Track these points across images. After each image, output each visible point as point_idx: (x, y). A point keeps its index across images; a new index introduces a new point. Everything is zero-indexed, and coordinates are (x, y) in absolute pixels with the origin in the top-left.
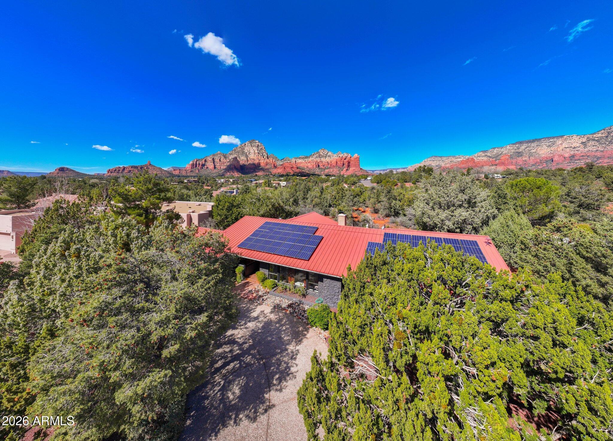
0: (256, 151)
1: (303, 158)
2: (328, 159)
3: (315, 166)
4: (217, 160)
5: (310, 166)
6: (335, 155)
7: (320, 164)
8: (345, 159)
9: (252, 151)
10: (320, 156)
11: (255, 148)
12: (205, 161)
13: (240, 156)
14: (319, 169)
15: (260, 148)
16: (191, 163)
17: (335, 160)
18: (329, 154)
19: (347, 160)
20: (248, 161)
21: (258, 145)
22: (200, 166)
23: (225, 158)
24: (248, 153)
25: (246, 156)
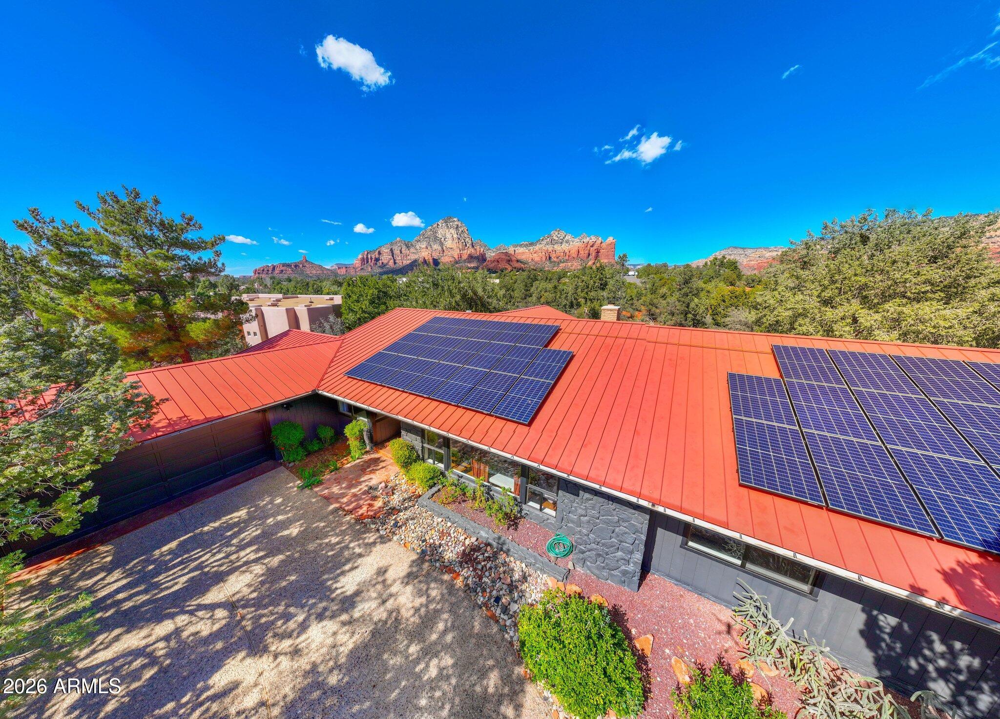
0: (455, 236)
1: (526, 246)
2: (565, 247)
3: (544, 259)
4: (397, 252)
5: (537, 259)
6: (577, 240)
7: (553, 256)
8: (592, 246)
9: (448, 236)
10: (553, 242)
11: (453, 231)
12: (379, 253)
13: (432, 243)
14: (551, 262)
15: (460, 230)
16: (360, 256)
17: (576, 248)
18: (567, 238)
19: (595, 247)
20: (444, 251)
21: (458, 225)
22: (373, 262)
23: (408, 247)
24: (443, 239)
25: (441, 244)
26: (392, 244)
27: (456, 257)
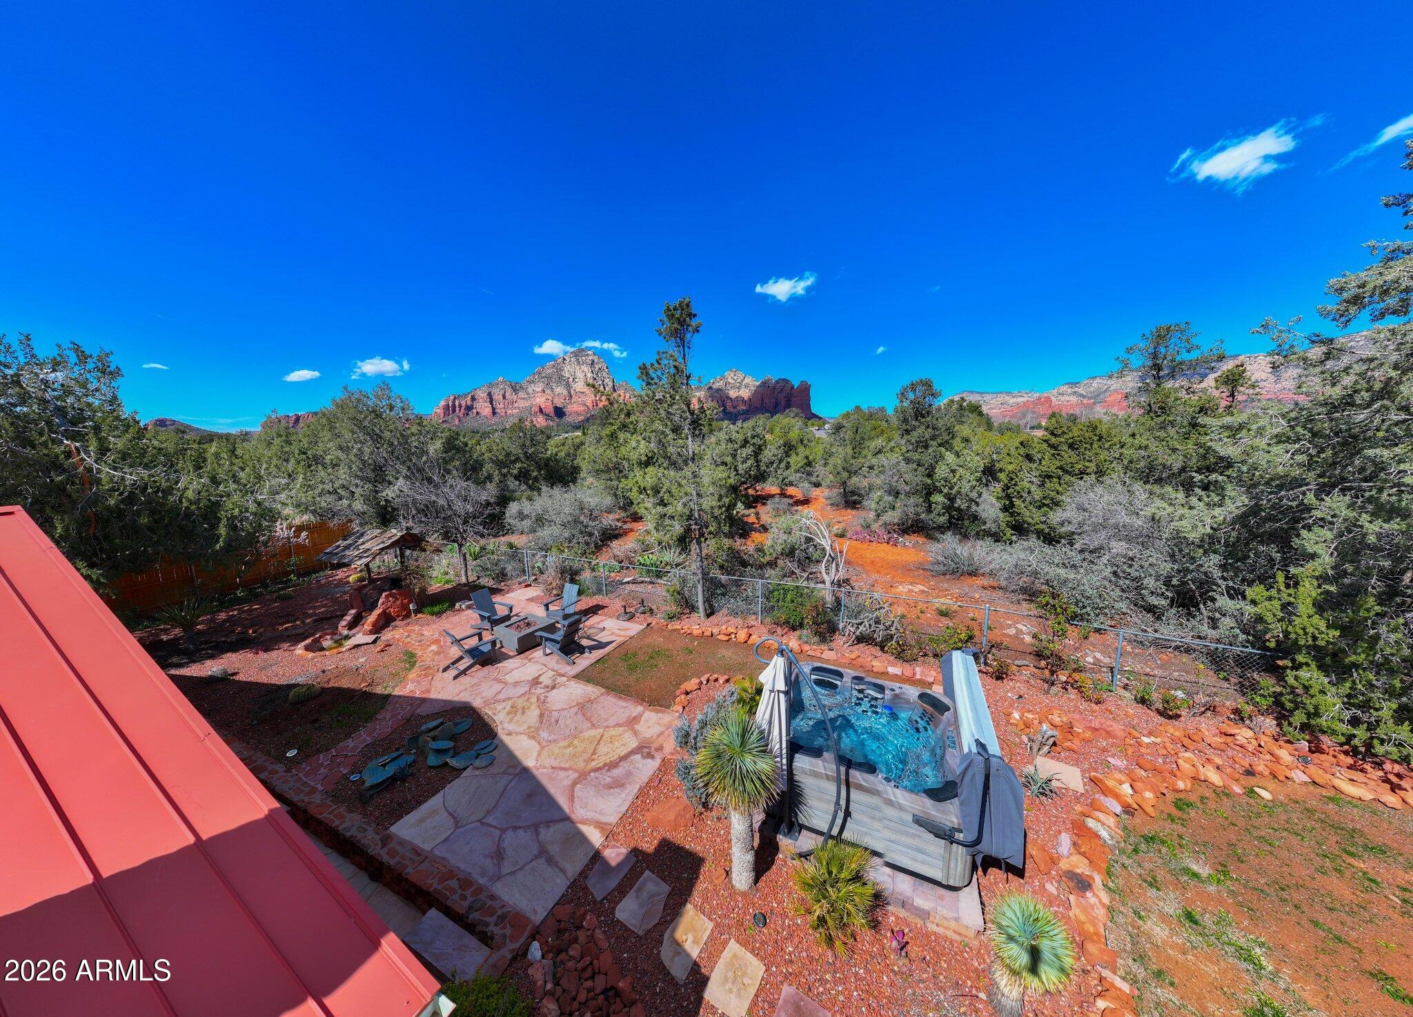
0: (589, 375)
2: (743, 393)
4: (497, 396)
7: (729, 405)
8: (781, 391)
9: (579, 375)
10: (727, 386)
11: (586, 368)
12: (473, 399)
13: (554, 385)
15: (597, 367)
16: (443, 403)
17: (759, 395)
18: (746, 381)
20: (571, 396)
21: (593, 361)
22: (462, 410)
23: (515, 390)
24: (571, 379)
25: (568, 386)
26: (490, 385)
27: (590, 405)
